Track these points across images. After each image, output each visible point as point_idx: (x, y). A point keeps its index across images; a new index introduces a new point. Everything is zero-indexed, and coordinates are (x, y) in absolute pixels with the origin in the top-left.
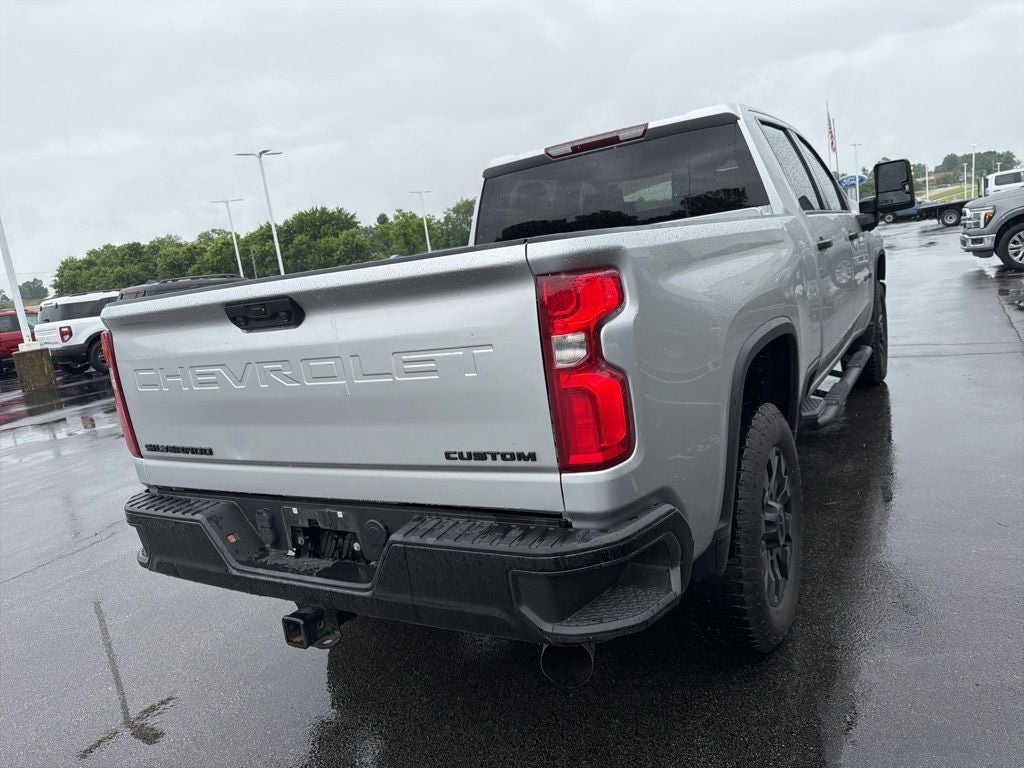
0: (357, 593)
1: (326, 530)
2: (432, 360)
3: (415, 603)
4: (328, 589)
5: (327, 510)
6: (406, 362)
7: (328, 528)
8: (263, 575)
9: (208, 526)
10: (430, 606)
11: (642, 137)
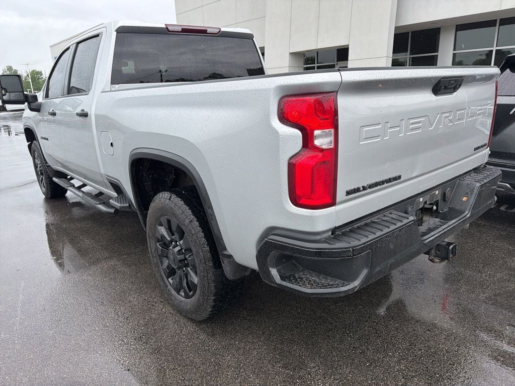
5: (433, 193)
7: (430, 203)
11: (217, 34)
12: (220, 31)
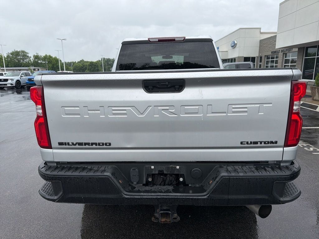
0: (200, 197)
1: (168, 174)
2: (246, 108)
3: (229, 198)
4: (181, 197)
5: (171, 166)
6: (234, 108)
7: (169, 173)
8: (144, 196)
9: (113, 178)
10: (236, 198)
11: (182, 41)
12: (184, 39)
